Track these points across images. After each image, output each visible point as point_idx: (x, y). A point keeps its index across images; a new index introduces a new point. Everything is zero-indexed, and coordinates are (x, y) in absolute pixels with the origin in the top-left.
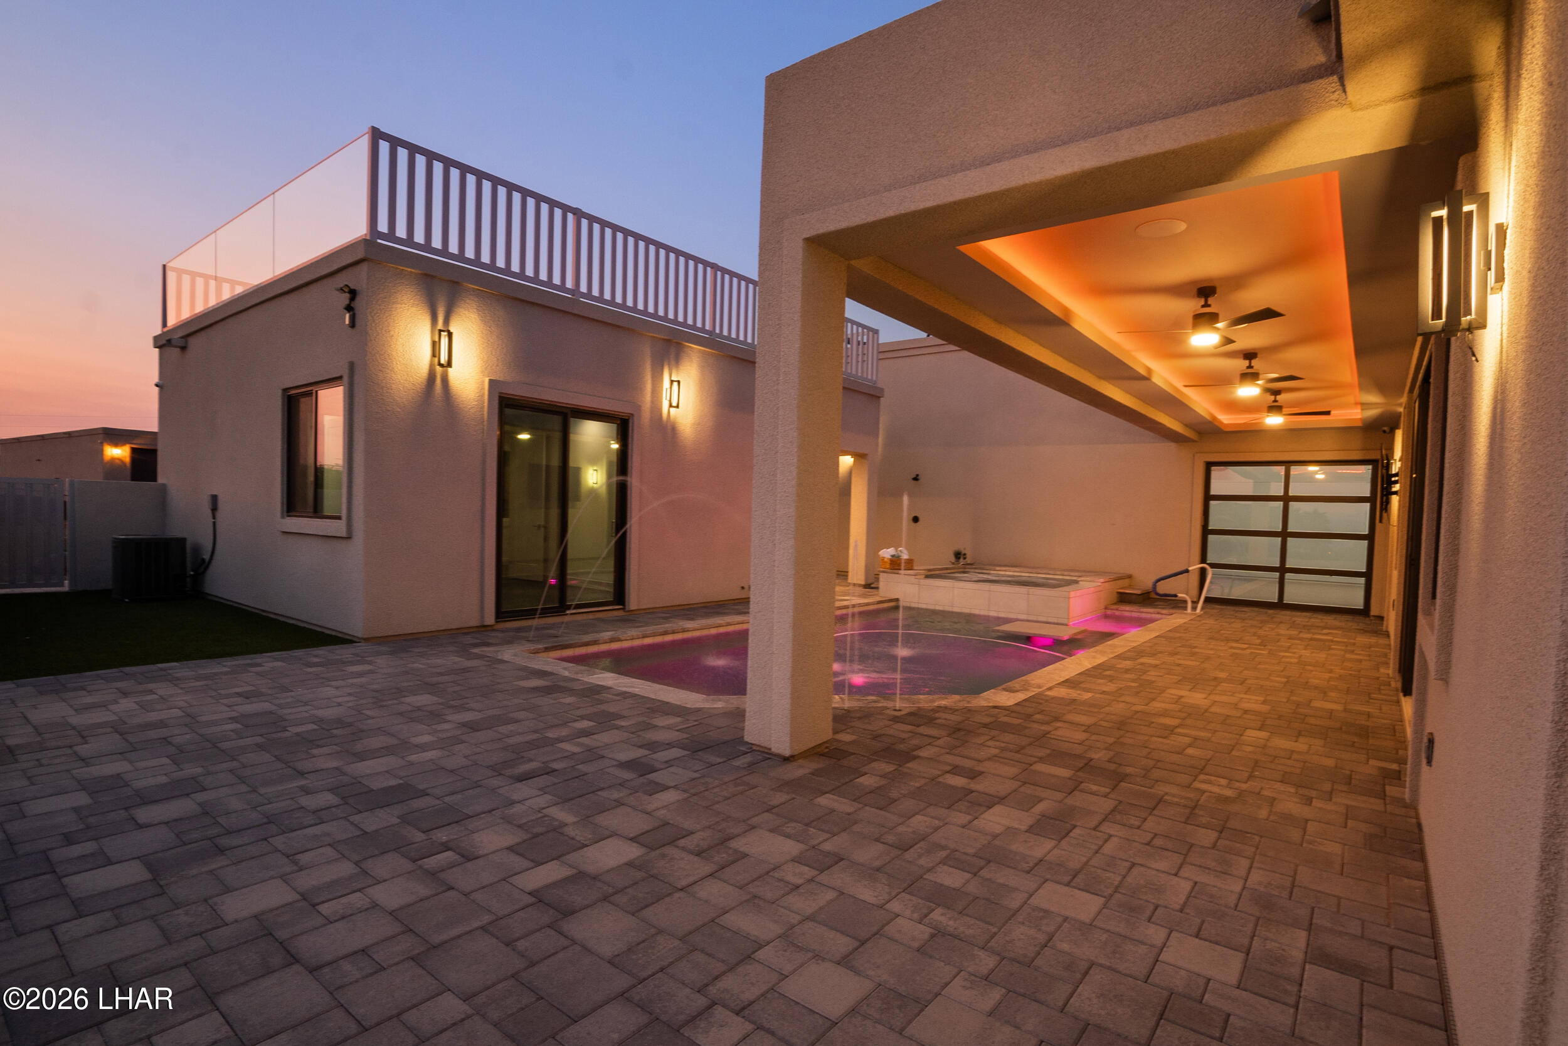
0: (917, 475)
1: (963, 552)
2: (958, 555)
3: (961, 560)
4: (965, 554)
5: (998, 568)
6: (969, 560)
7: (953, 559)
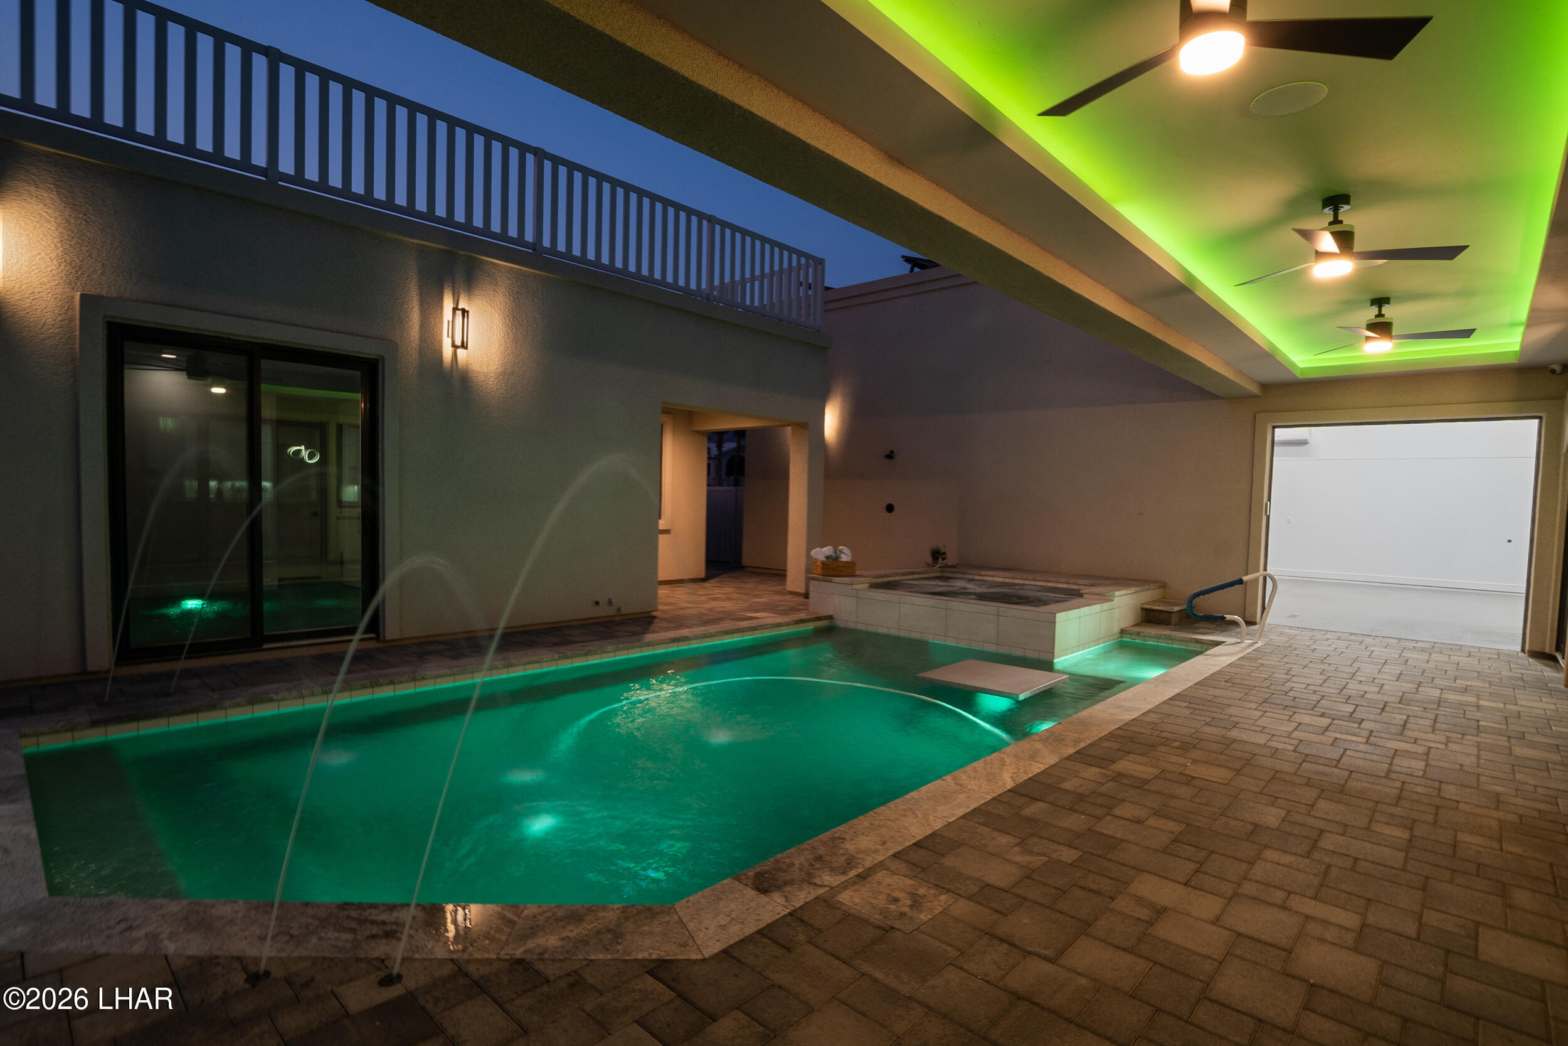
0: (892, 452)
1: (942, 551)
2: (937, 554)
3: (940, 560)
4: (944, 553)
5: (983, 573)
6: (950, 561)
7: (930, 560)
